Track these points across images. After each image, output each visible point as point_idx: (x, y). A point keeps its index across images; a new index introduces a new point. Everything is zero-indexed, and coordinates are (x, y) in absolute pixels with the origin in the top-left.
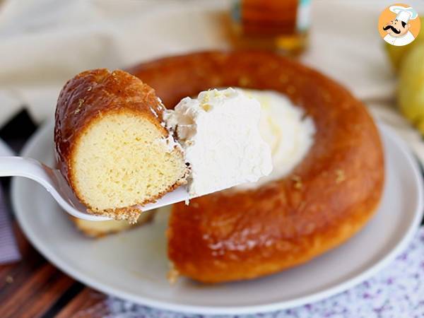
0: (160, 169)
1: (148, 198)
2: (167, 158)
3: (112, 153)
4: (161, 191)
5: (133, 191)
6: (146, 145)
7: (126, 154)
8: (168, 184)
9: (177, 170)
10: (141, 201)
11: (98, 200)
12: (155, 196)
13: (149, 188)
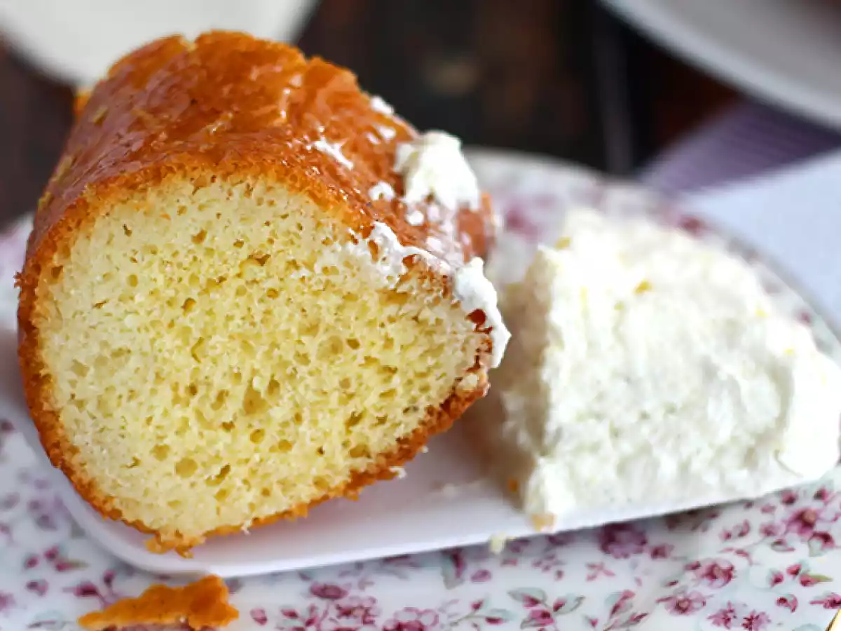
0: (374, 353)
1: (361, 464)
2: (391, 309)
3: (171, 325)
4: (401, 432)
5: (294, 451)
6: (295, 275)
7: (229, 318)
8: (423, 403)
9: (441, 347)
10: (339, 479)
11: (173, 504)
12: (388, 455)
13: (356, 429)
